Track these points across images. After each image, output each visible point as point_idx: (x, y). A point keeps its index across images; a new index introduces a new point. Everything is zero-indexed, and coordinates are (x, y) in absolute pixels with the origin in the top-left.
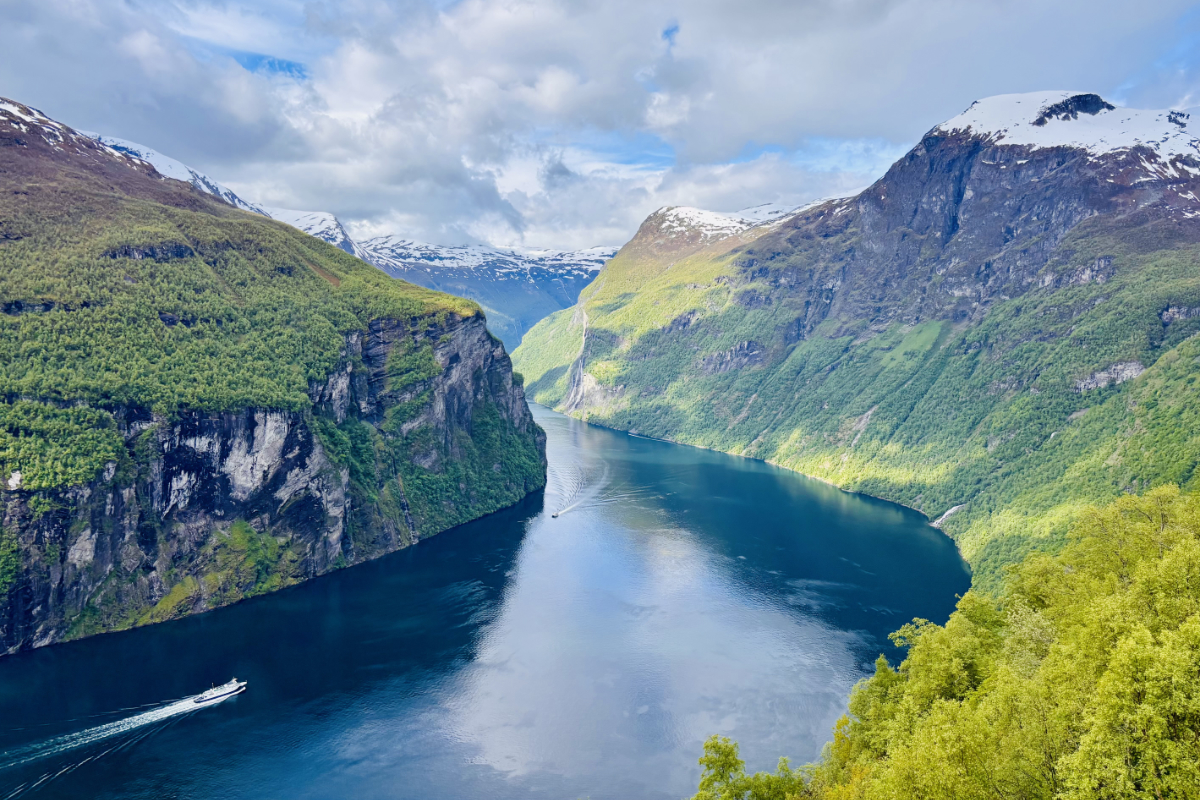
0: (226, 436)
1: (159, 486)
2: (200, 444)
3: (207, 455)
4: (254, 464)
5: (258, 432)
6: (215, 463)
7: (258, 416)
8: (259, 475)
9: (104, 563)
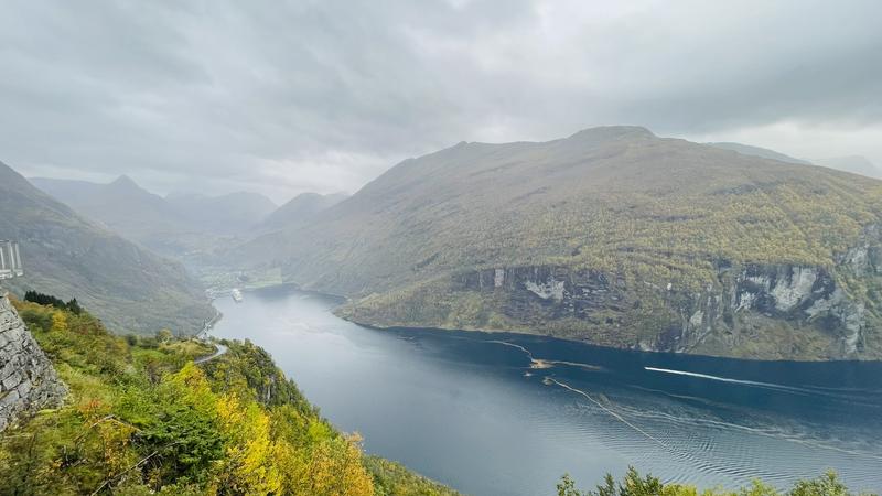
0: (774, 277)
1: (734, 297)
2: (758, 280)
3: (762, 286)
4: (792, 293)
5: (795, 277)
6: (767, 290)
7: (795, 269)
8: (795, 299)
9: (707, 326)
